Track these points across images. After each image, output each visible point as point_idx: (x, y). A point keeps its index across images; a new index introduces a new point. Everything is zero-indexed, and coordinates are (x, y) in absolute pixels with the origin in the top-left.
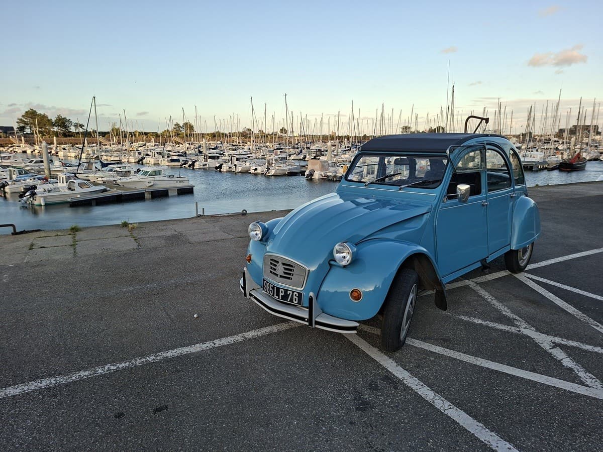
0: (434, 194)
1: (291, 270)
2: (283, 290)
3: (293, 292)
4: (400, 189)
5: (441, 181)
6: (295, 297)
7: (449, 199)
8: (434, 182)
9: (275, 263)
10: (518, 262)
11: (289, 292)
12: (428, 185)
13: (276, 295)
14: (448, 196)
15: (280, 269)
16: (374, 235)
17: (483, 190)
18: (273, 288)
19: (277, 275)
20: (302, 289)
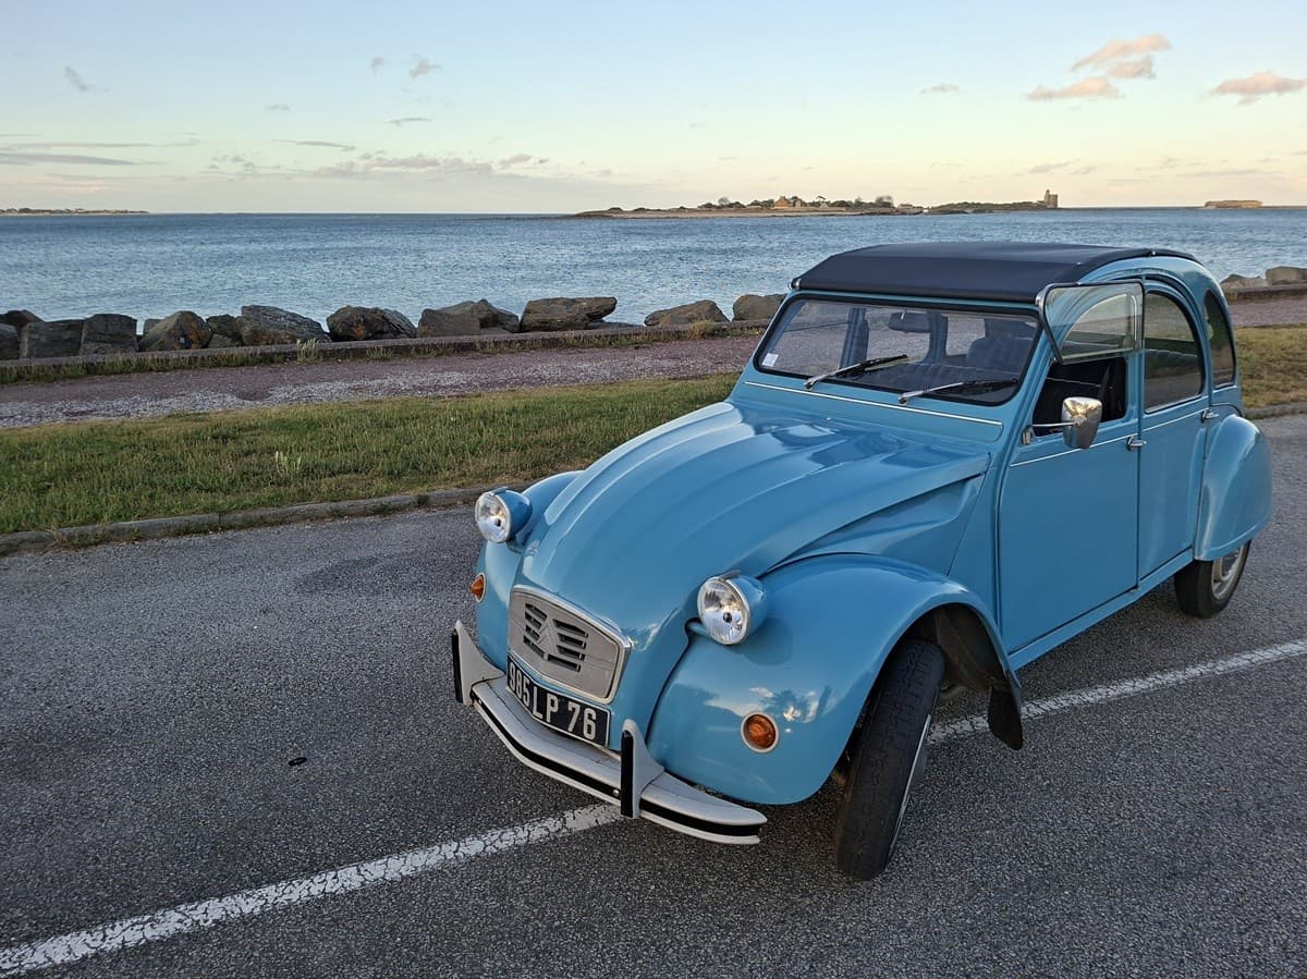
0: (999, 420)
1: (579, 643)
2: (555, 698)
3: (583, 707)
4: (903, 401)
5: (1017, 384)
6: (587, 722)
7: (1037, 435)
8: (996, 386)
9: (537, 618)
10: (1210, 587)
11: (571, 705)
12: (980, 393)
13: (538, 710)
14: (1034, 428)
15: (550, 639)
16: (825, 545)
17: (1132, 407)
18: (530, 686)
19: (541, 653)
20: (608, 700)
